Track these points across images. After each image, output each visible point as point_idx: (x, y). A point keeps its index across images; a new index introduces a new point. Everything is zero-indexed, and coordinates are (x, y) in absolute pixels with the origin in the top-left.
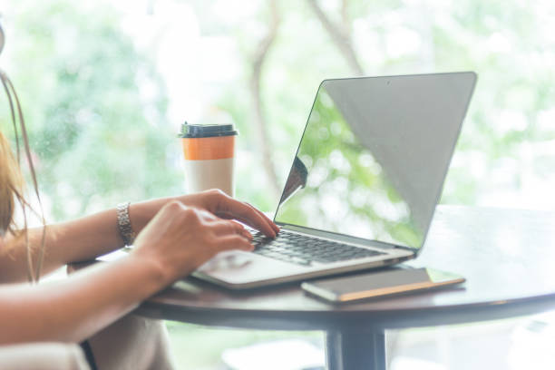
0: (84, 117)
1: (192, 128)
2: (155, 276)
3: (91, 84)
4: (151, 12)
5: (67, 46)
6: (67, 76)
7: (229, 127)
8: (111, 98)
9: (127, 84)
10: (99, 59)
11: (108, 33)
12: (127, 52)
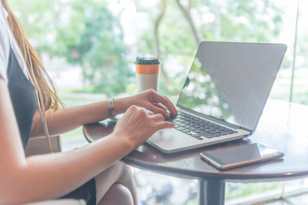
0: (94, 40)
1: (141, 60)
2: (126, 146)
3: (98, 28)
4: (119, 3)
5: (89, 14)
6: (88, 25)
7: (157, 60)
8: (104, 33)
9: (110, 29)
10: (100, 19)
11: (104, 10)
12: (110, 17)
